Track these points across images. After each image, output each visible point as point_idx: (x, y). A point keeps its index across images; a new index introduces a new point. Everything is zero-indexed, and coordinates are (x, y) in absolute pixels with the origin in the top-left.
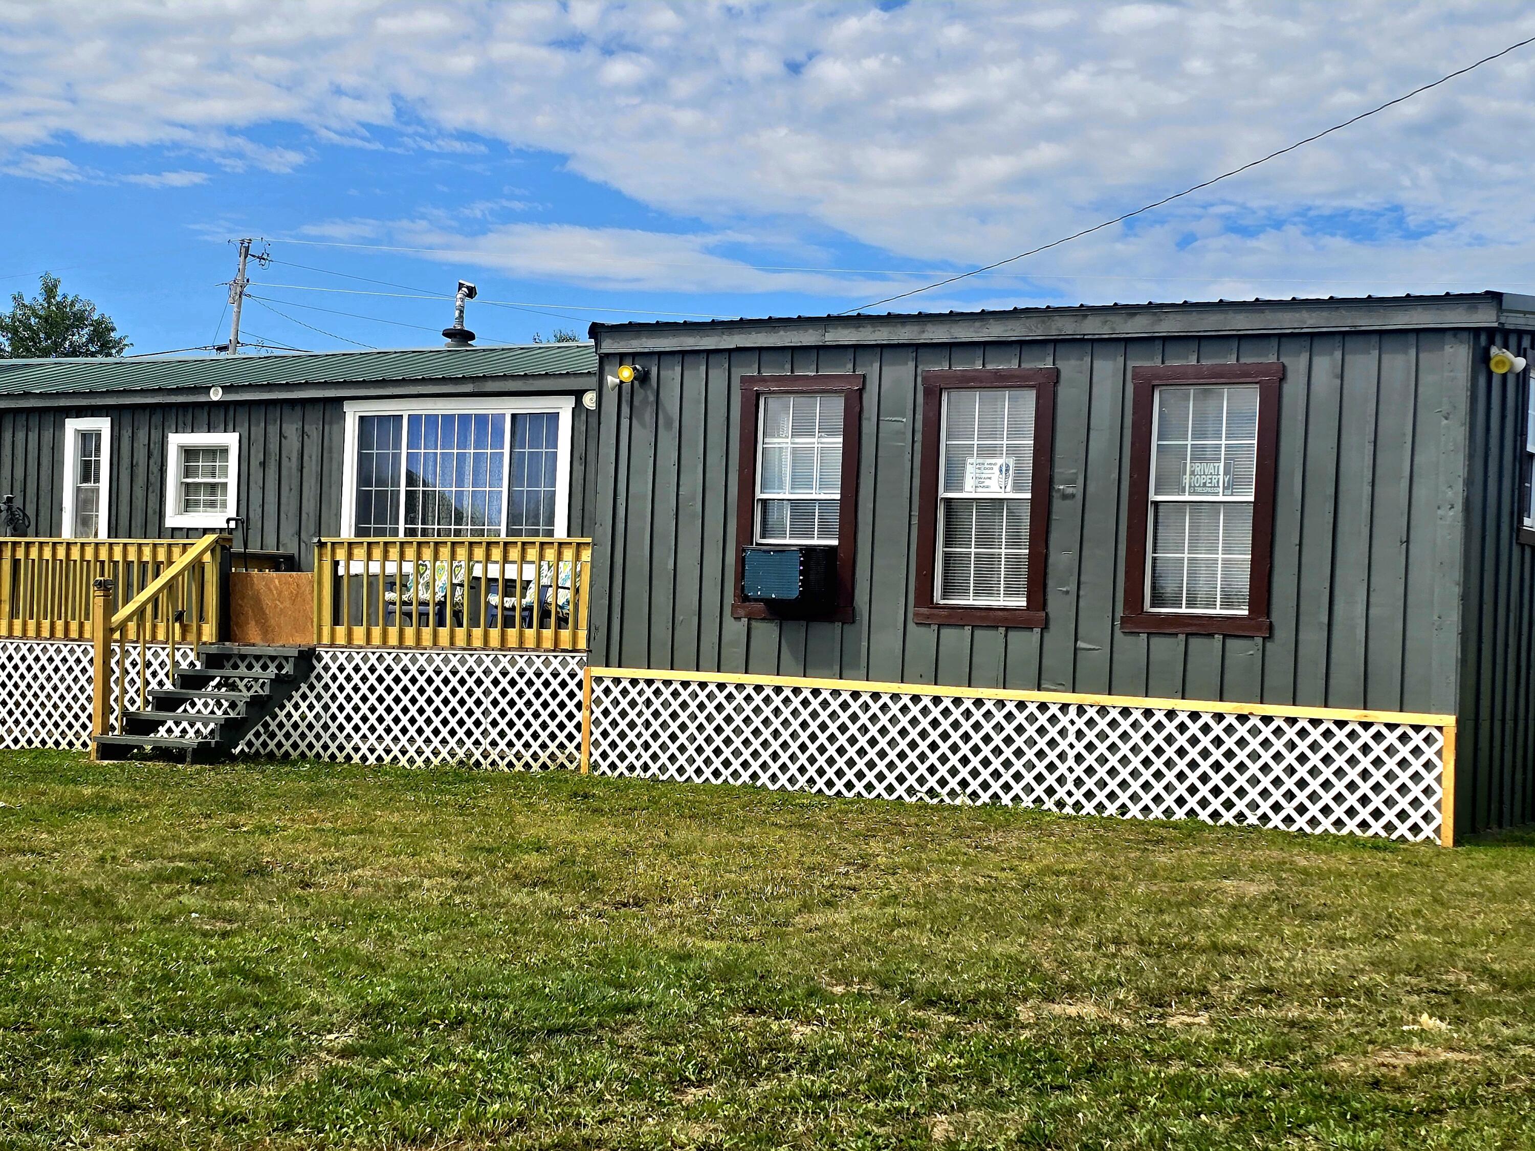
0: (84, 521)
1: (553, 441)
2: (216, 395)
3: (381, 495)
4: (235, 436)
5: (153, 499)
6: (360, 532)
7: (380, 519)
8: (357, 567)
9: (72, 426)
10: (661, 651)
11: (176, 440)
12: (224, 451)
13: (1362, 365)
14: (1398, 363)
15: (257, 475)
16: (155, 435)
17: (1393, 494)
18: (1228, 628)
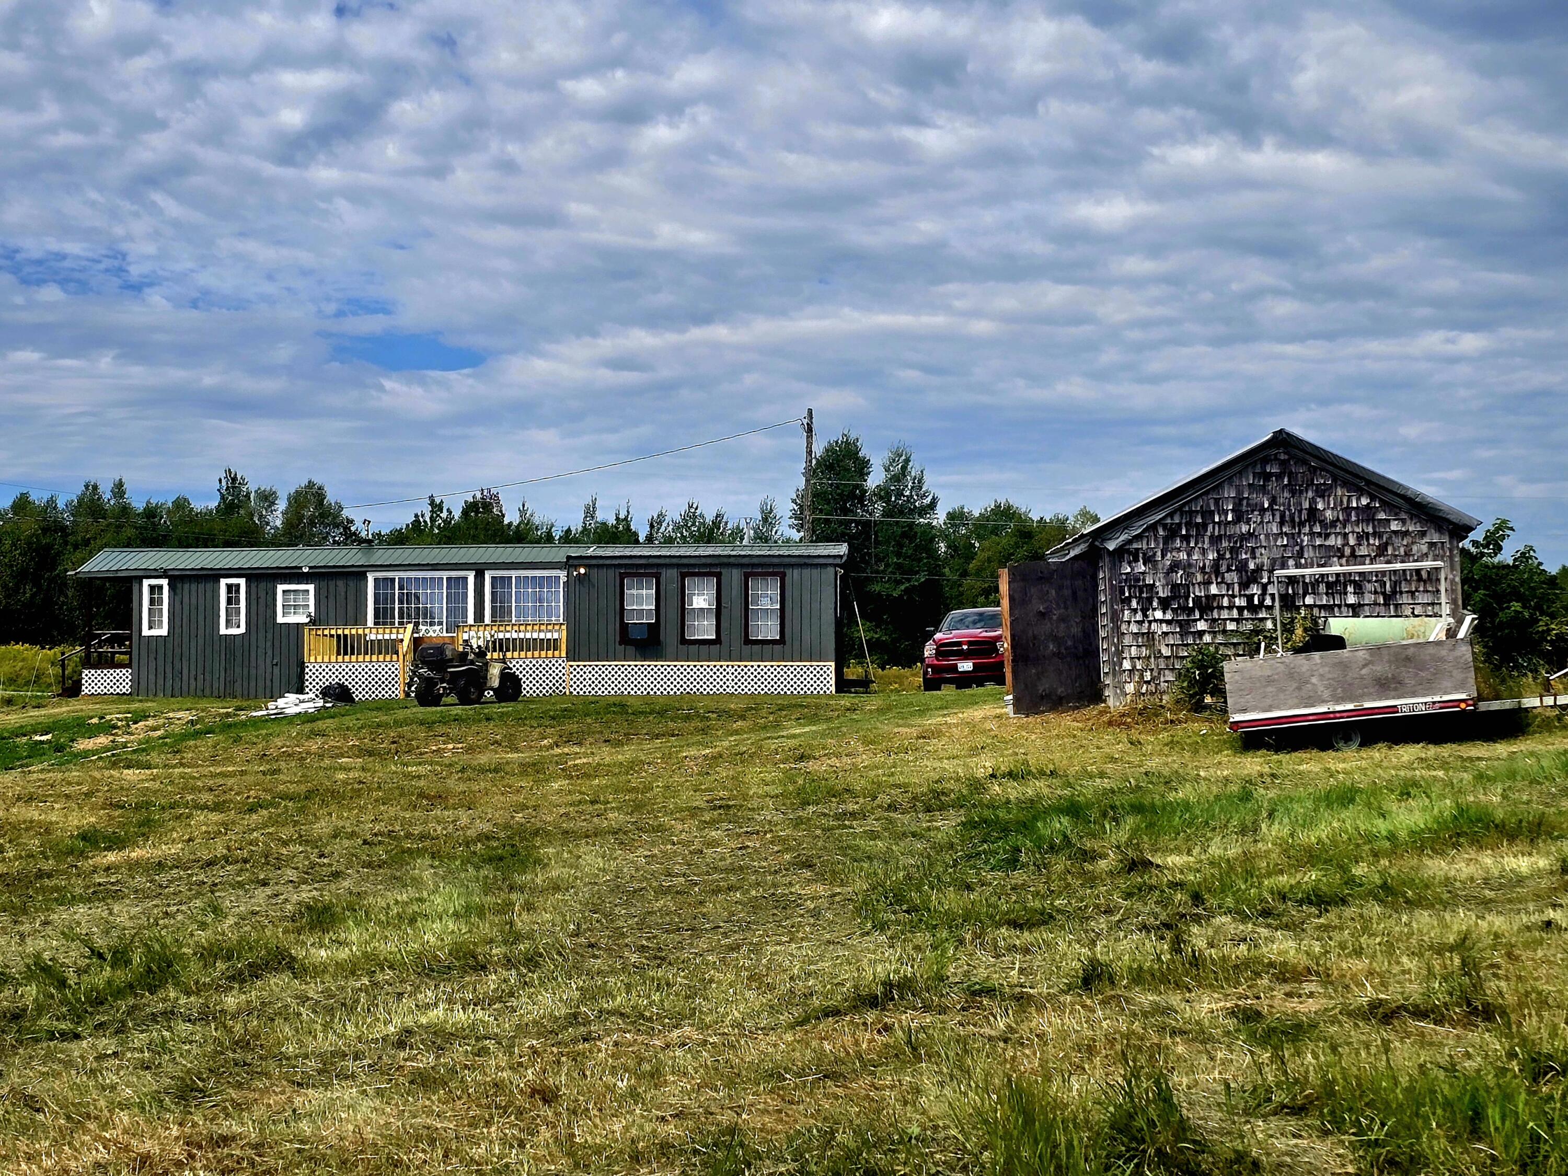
1: (465, 586)
2: (306, 570)
3: (385, 609)
4: (313, 586)
5: (269, 612)
6: (376, 624)
7: (385, 617)
8: (373, 637)
9: (223, 582)
11: (281, 588)
12: (307, 591)
13: (806, 572)
14: (816, 572)
15: (324, 601)
16: (270, 585)
17: (816, 606)
18: (773, 642)
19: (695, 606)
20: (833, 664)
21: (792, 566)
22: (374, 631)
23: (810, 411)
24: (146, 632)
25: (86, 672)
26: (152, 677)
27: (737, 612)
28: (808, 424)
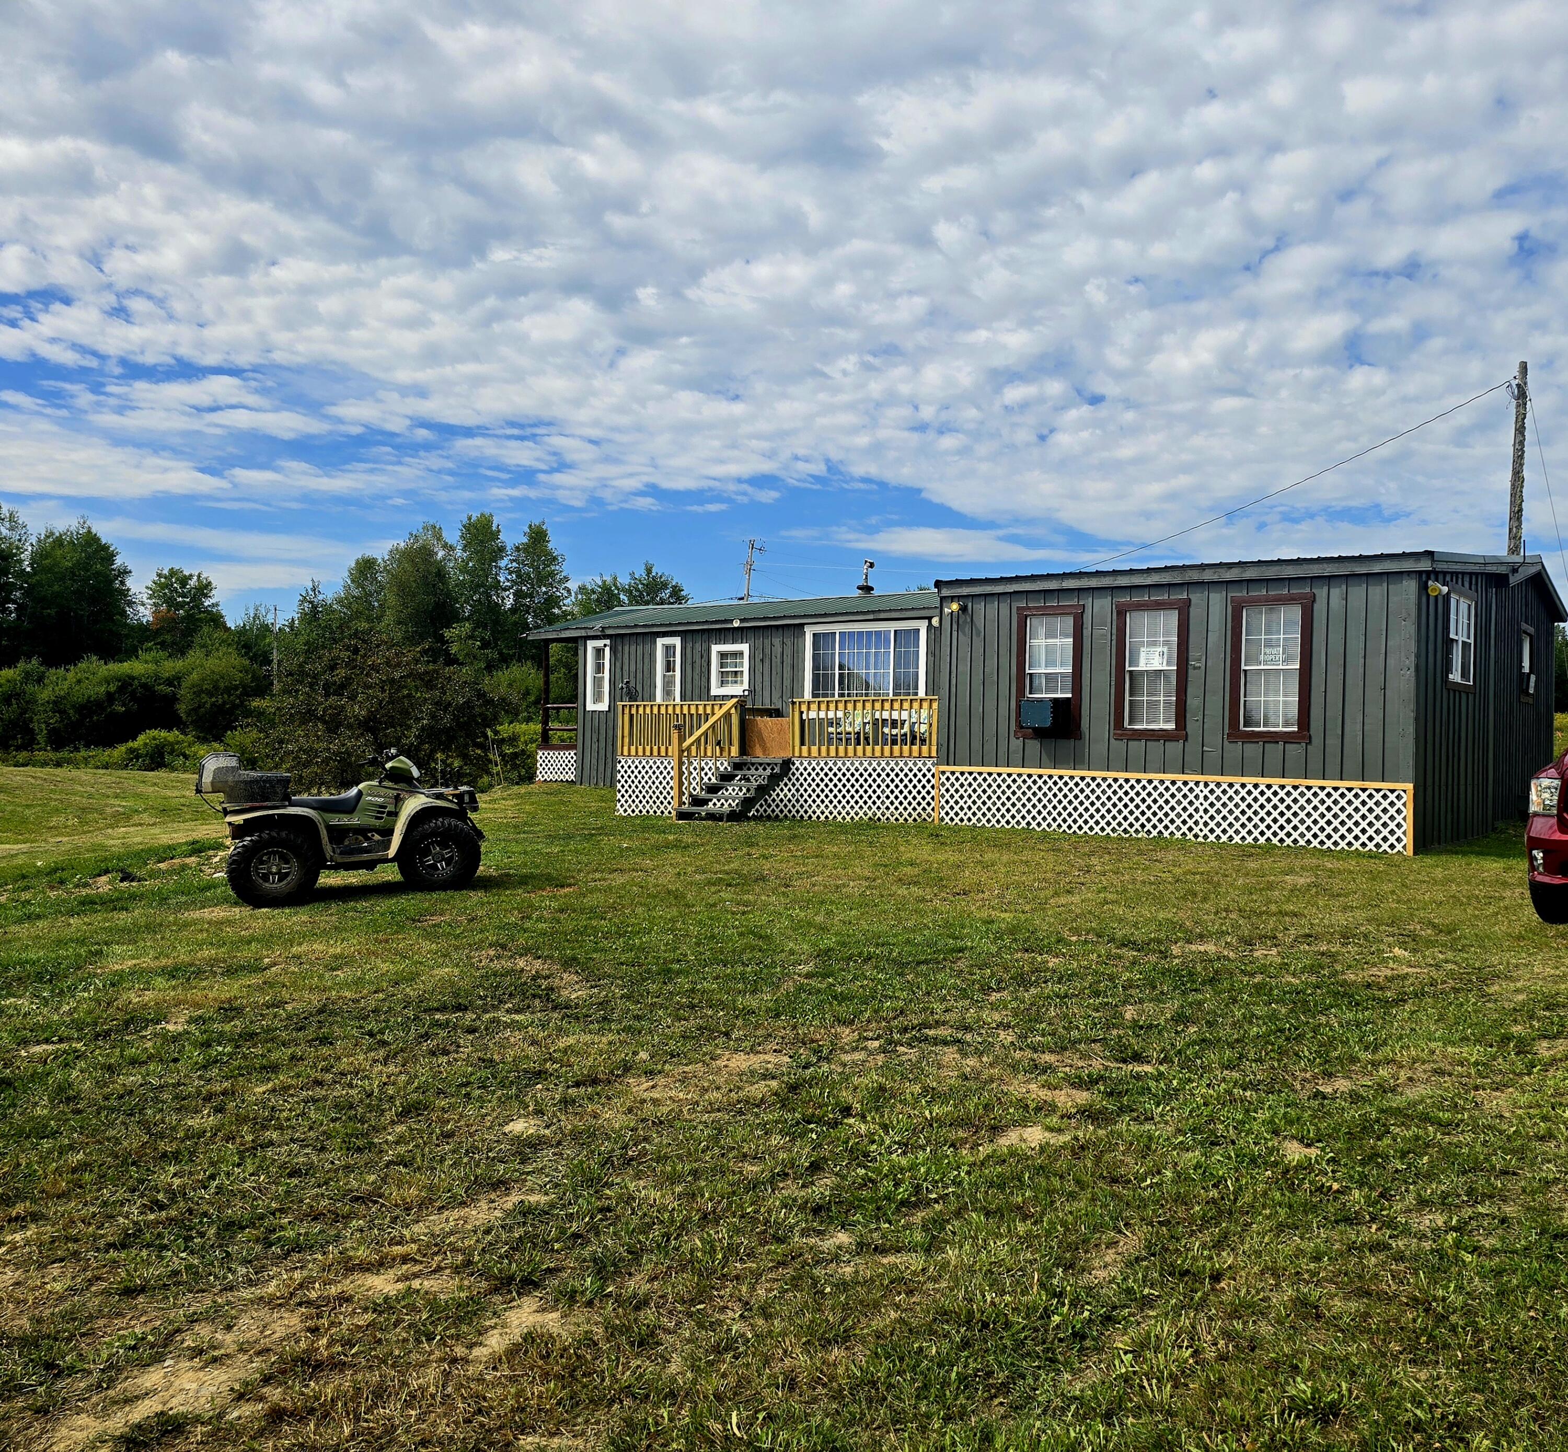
0: (668, 693)
1: (917, 644)
2: (736, 624)
3: (825, 675)
4: (747, 646)
5: (704, 680)
6: (814, 695)
7: (825, 688)
8: (813, 715)
9: (661, 642)
10: (977, 757)
11: (716, 649)
12: (741, 653)
13: (1357, 592)
14: (1377, 591)
15: (759, 666)
16: (705, 646)
17: (1376, 663)
18: (1286, 738)
19: (1142, 666)
20: (1410, 786)
21: (1330, 579)
22: (814, 707)
23: (1524, 368)
24: (590, 707)
25: (540, 753)
26: (594, 761)
27: (1218, 679)
28: (1518, 386)
